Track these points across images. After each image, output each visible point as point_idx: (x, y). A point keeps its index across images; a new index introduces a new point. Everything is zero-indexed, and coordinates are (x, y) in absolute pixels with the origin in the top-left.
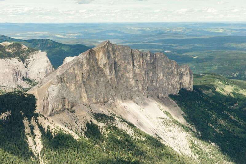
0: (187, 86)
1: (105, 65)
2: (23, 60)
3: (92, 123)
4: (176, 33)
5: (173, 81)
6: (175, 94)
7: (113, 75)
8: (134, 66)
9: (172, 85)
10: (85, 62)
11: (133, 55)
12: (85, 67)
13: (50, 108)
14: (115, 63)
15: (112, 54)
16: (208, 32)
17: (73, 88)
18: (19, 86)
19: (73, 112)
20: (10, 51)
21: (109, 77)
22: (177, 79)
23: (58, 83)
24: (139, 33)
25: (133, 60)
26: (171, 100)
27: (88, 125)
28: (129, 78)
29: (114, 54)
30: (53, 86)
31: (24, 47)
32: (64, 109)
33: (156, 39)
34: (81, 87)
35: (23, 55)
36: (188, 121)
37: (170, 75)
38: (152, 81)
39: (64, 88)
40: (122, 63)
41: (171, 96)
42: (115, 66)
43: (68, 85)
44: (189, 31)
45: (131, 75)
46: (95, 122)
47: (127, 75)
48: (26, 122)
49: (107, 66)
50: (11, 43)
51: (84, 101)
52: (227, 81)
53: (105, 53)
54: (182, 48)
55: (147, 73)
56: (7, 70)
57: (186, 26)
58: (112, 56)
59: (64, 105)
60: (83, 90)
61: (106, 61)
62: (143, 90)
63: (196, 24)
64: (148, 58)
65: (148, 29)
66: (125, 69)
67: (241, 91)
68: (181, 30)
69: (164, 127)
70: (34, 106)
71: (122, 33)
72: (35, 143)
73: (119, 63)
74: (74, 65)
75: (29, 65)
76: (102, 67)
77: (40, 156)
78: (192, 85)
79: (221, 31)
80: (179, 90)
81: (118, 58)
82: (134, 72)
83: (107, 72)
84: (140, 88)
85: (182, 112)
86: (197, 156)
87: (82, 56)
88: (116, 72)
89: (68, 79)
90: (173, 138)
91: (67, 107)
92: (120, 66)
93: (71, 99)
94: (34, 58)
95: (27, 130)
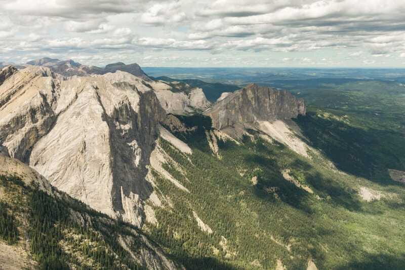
0: (302, 113)
1: (252, 99)
2: (187, 93)
3: (246, 134)
4: (283, 76)
5: (294, 110)
6: (295, 117)
7: (256, 105)
8: (270, 99)
9: (293, 112)
10: (241, 96)
11: (269, 92)
12: (241, 100)
13: (221, 124)
14: (258, 97)
15: (256, 91)
16: (305, 75)
17: (233, 113)
18: (186, 111)
19: (233, 127)
20: (178, 87)
21: (254, 106)
22: (296, 108)
23: (224, 109)
24: (255, 75)
25: (269, 96)
26: (293, 122)
27: (243, 136)
28: (267, 107)
29: (257, 91)
30: (221, 111)
31: (187, 85)
32: (228, 126)
33: (269, 80)
34: (238, 112)
35: (187, 90)
36: (304, 135)
37: (292, 105)
38: (280, 109)
39: (228, 113)
40: (262, 97)
41: (292, 119)
42: (257, 99)
43: (230, 111)
44: (291, 74)
45: (268, 105)
46: (248, 134)
47: (265, 105)
48: (207, 133)
49: (253, 99)
50: (179, 83)
51: (240, 120)
52: (325, 110)
53: (252, 91)
54: (289, 86)
55: (277, 104)
56: (178, 100)
57: (289, 70)
58: (256, 93)
59: (228, 123)
60: (240, 114)
61: (252, 96)
62: (275, 114)
63: (296, 69)
64: (279, 94)
65: (262, 72)
66: (264, 101)
67: (335, 117)
68: (286, 74)
69: (289, 138)
70: (211, 124)
71: (244, 75)
72: (214, 146)
73: (260, 97)
74: (234, 98)
75: (191, 97)
76: (250, 99)
77: (217, 154)
78: (305, 112)
79: (314, 74)
80: (297, 115)
81: (260, 94)
82: (269, 103)
83: (253, 103)
84: (273, 113)
85: (300, 129)
86: (311, 157)
87: (237, 92)
88: (259, 103)
89: (230, 107)
90: (296, 146)
91: (230, 124)
92: (261, 99)
93: (232, 120)
94: (194, 92)
95: (208, 138)
